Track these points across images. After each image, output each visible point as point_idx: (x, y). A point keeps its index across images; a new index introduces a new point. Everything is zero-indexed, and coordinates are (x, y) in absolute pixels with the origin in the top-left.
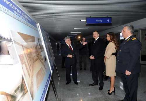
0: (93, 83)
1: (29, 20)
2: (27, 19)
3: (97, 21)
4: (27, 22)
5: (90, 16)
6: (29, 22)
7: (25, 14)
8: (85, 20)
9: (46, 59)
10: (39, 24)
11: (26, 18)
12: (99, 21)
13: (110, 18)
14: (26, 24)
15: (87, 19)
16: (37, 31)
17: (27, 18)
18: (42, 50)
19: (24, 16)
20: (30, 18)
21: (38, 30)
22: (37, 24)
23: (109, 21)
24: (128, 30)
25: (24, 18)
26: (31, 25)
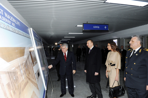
0: (91, 96)
1: (18, 23)
2: (14, 23)
3: (94, 27)
4: (13, 27)
5: (87, 22)
6: (17, 26)
7: (11, 15)
8: (82, 26)
9: (39, 74)
10: (31, 29)
11: (12, 21)
12: (96, 27)
13: (107, 25)
14: (11, 29)
15: (84, 24)
16: (29, 38)
17: (14, 21)
18: (34, 63)
19: (9, 18)
20: (19, 21)
21: (30, 36)
22: (29, 29)
23: (106, 27)
24: (138, 40)
25: (9, 21)
26: (20, 30)
